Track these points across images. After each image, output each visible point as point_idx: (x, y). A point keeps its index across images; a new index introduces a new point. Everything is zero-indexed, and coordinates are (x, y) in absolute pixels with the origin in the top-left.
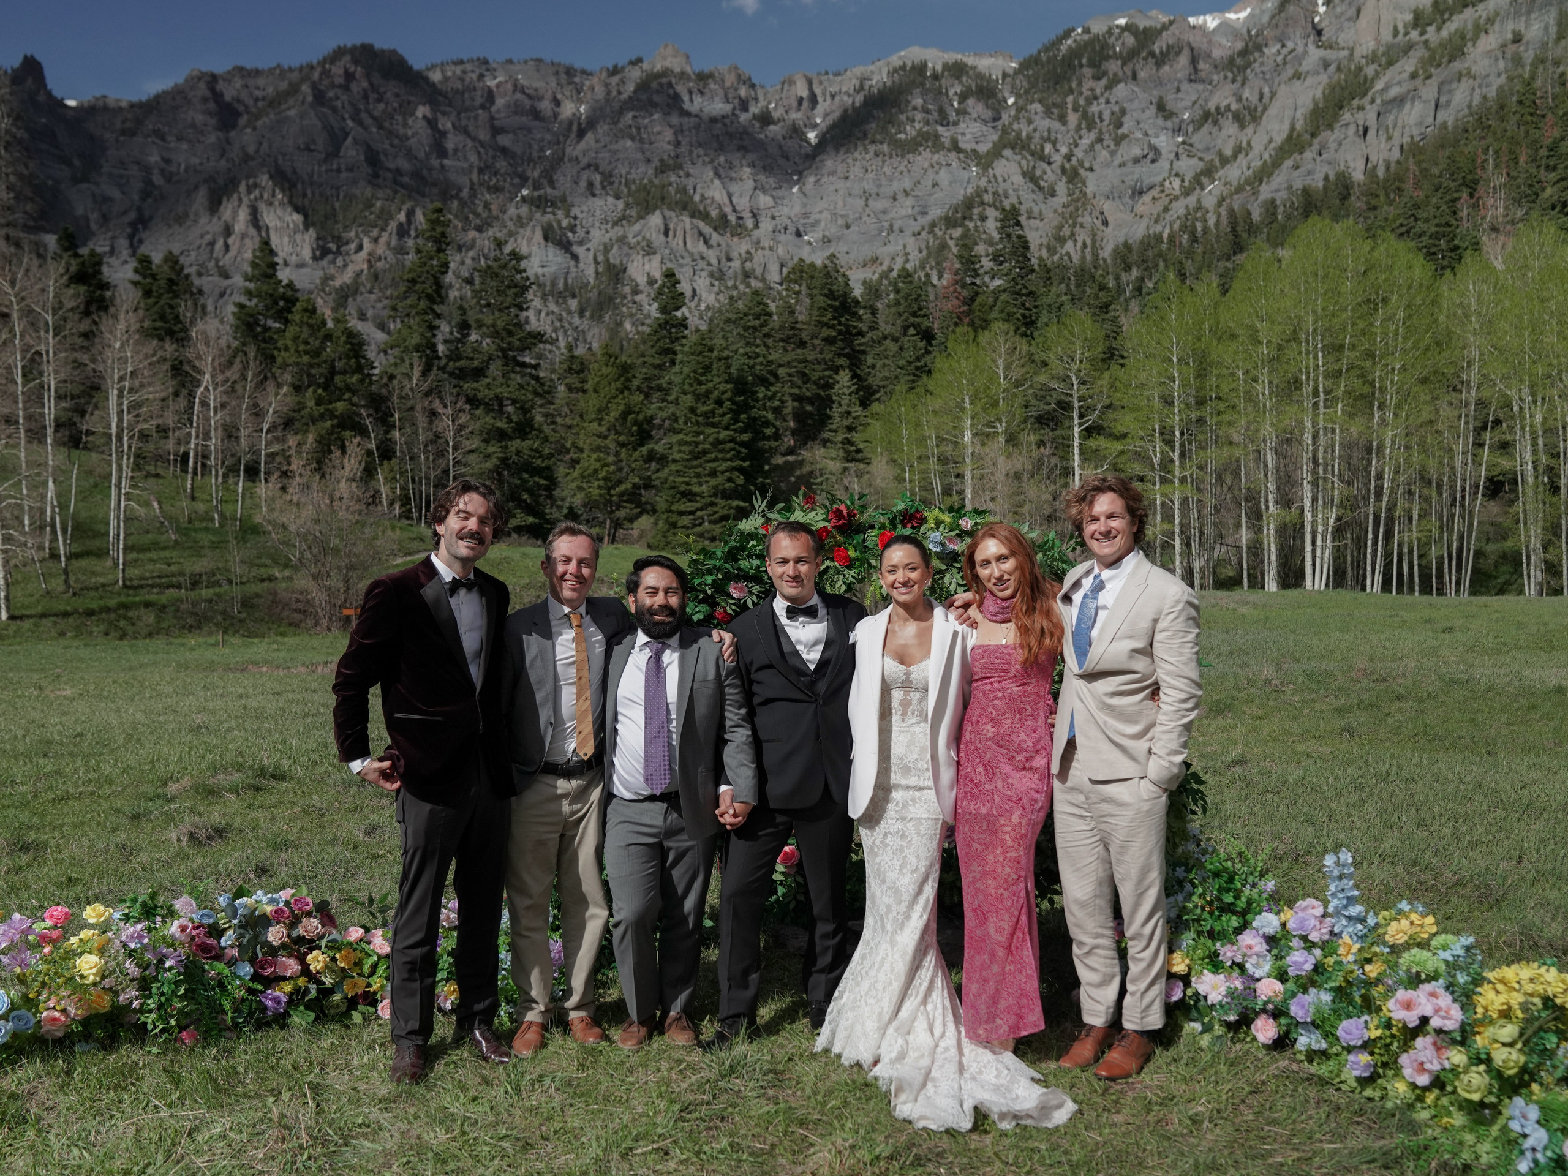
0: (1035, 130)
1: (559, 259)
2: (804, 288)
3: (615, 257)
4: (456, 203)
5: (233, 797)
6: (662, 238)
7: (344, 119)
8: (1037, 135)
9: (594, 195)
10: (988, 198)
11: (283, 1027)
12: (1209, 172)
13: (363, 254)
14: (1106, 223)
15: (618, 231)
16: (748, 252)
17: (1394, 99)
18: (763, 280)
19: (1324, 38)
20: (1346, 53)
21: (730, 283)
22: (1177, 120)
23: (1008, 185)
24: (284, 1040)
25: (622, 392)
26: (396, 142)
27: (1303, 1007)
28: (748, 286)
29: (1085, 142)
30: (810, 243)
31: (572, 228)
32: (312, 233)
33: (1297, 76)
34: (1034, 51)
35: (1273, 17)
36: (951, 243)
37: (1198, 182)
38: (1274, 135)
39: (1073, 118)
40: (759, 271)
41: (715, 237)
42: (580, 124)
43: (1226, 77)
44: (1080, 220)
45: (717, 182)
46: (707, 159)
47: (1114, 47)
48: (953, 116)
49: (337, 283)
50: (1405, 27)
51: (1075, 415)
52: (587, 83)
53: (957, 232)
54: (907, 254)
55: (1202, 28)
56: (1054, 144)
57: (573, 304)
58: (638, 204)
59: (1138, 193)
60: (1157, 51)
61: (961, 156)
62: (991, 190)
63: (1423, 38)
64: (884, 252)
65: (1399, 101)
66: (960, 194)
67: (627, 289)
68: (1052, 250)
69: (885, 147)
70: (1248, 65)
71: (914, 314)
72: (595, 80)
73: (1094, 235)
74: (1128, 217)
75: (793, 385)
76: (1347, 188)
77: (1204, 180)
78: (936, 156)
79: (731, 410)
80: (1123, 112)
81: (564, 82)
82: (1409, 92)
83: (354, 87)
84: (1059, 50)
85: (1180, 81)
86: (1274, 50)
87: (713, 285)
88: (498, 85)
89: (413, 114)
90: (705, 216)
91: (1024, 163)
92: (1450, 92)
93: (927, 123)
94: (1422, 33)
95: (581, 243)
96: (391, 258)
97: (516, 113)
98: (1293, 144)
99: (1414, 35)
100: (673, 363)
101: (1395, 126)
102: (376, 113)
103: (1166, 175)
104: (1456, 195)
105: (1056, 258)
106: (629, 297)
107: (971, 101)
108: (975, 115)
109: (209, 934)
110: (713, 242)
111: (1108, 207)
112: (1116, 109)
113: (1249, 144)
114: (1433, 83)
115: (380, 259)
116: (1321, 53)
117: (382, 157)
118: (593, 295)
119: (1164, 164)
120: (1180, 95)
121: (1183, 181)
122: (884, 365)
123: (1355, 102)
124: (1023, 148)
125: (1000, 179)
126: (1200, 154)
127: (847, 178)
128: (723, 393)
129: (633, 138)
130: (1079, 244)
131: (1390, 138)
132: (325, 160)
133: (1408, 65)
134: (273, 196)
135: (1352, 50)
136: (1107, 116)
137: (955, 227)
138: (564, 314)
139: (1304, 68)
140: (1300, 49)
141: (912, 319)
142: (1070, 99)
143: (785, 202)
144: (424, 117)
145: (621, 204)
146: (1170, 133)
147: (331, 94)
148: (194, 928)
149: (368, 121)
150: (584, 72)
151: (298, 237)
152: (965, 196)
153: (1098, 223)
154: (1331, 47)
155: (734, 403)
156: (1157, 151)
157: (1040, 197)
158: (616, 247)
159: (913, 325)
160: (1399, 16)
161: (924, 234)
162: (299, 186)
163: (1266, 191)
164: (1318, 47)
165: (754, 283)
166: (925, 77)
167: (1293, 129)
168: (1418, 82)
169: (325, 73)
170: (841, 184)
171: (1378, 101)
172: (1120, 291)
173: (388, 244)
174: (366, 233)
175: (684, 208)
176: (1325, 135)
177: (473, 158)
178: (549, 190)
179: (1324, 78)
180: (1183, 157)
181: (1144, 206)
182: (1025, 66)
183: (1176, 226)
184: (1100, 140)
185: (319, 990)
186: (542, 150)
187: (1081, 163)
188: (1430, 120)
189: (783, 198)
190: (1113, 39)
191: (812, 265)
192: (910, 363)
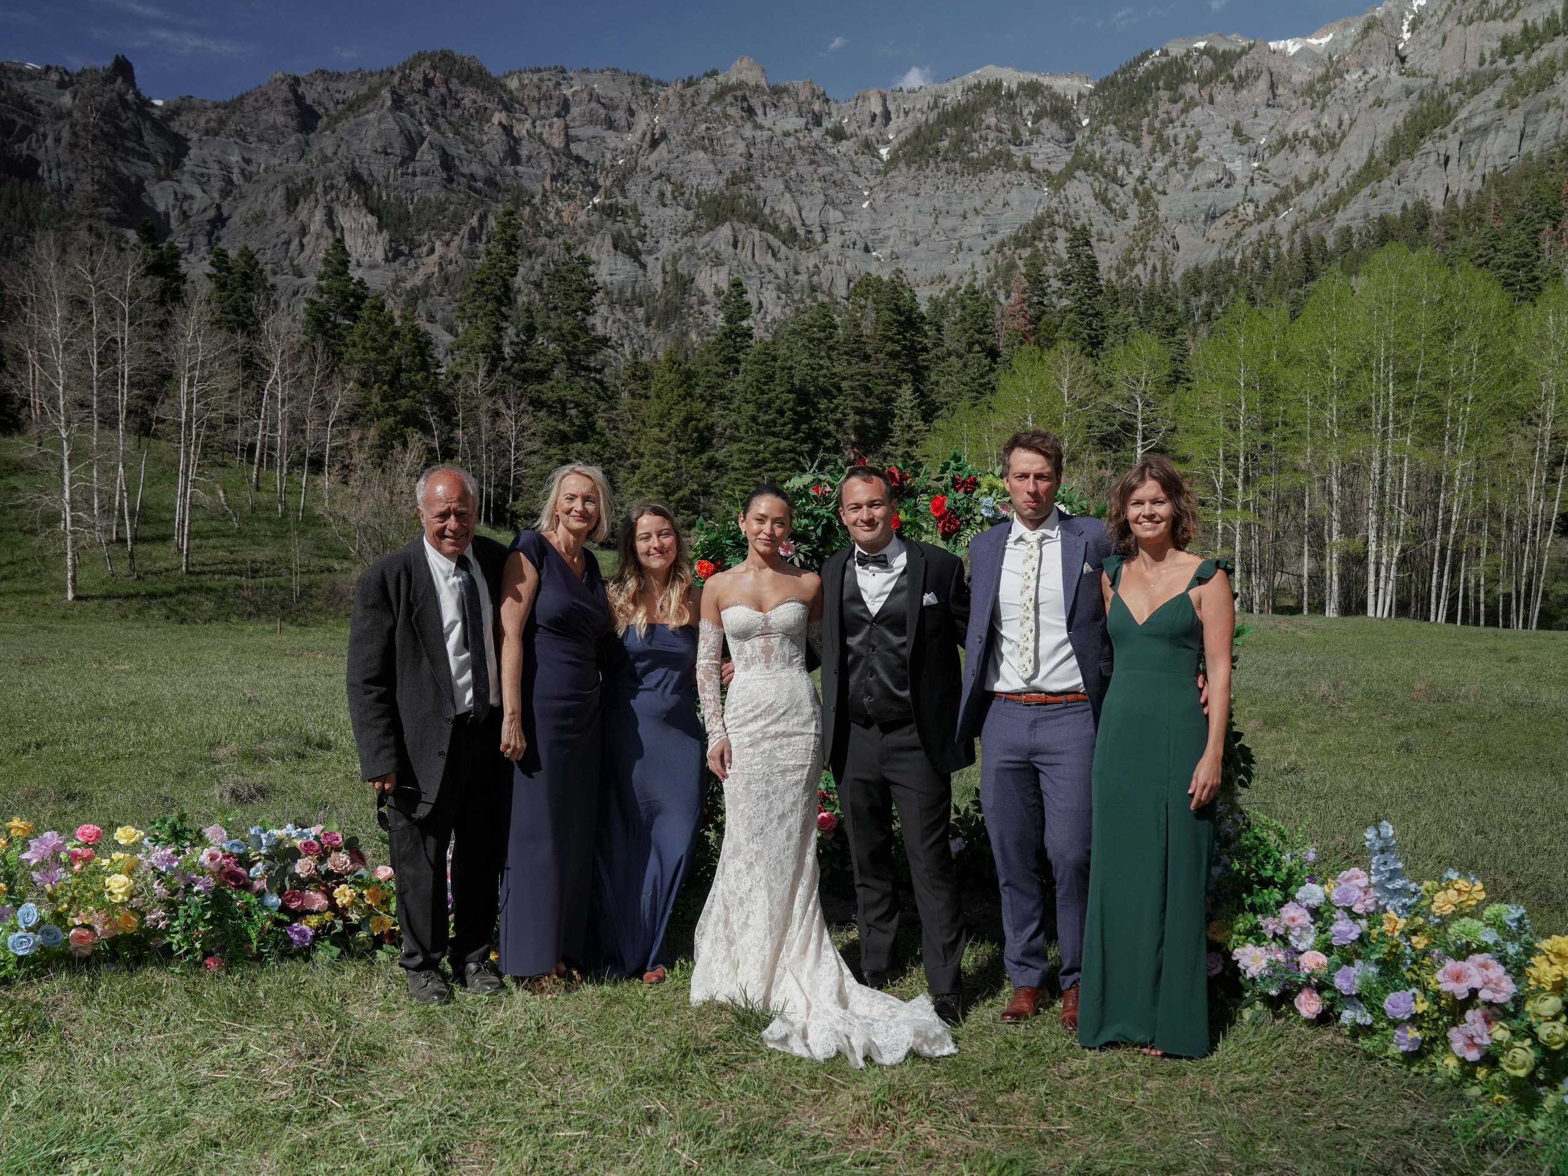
0: (1108, 152)
1: (628, 268)
2: (870, 303)
3: (683, 267)
4: (528, 209)
5: (278, 763)
6: (731, 249)
7: (421, 124)
8: (1111, 157)
9: (665, 205)
10: (1059, 219)
11: (307, 959)
12: (1284, 198)
13: (435, 257)
14: (1177, 247)
15: (688, 241)
16: (816, 266)
17: (1478, 129)
18: (830, 294)
19: (1407, 66)
20: (1430, 80)
21: (797, 297)
22: (1254, 146)
23: (1079, 206)
24: (307, 971)
25: (684, 399)
26: (471, 147)
27: (1348, 979)
28: (815, 300)
29: (1159, 165)
30: (878, 259)
31: (642, 238)
32: (385, 235)
33: (1378, 103)
34: (1111, 73)
35: (1355, 43)
36: (1020, 263)
37: (1272, 208)
38: (1352, 161)
39: (1147, 141)
40: (826, 286)
41: (783, 249)
42: (653, 134)
43: (1305, 103)
44: (1150, 243)
45: (787, 195)
46: (778, 173)
47: (1191, 69)
48: (1026, 136)
49: (408, 285)
50: (1492, 55)
51: (1139, 437)
52: (662, 94)
53: (1026, 252)
54: (976, 273)
55: (1283, 53)
56: (1128, 167)
57: (640, 312)
58: (708, 215)
59: (1212, 217)
60: (1236, 75)
61: (1033, 176)
62: (1062, 211)
63: (1511, 66)
64: (952, 270)
65: (1483, 130)
66: (1030, 215)
67: (694, 300)
68: (1121, 273)
69: (957, 165)
70: (1328, 91)
71: (980, 331)
72: (670, 91)
73: (1165, 259)
74: (1200, 241)
75: (856, 399)
76: (1426, 218)
77: (1279, 206)
78: (1008, 175)
79: (792, 420)
80: (1199, 136)
81: (639, 92)
82: (1493, 121)
83: (432, 92)
84: (1135, 72)
85: (1258, 106)
86: (1355, 76)
87: (779, 298)
88: (573, 95)
89: (489, 120)
90: (775, 230)
91: (1096, 184)
92: (1536, 122)
93: (1000, 142)
94: (1510, 62)
95: (650, 252)
96: (462, 262)
97: (591, 122)
98: (1371, 172)
99: (1501, 63)
100: (737, 372)
101: (1477, 156)
102: (453, 119)
103: (1240, 200)
104: (1539, 226)
105: (1125, 280)
106: (696, 308)
107: (1045, 122)
108: (1048, 136)
109: (239, 863)
110: (781, 255)
111: (1180, 231)
112: (1192, 132)
113: (1326, 171)
114: (1520, 112)
115: (451, 262)
116: (1404, 80)
117: (457, 162)
118: (660, 304)
119: (1238, 189)
120: (1257, 120)
121: (1257, 207)
122: (948, 381)
123: (1437, 131)
124: (1096, 169)
125: (1072, 200)
126: (1275, 180)
127: (917, 195)
128: (785, 403)
129: (705, 150)
130: (1149, 268)
131: (1471, 168)
132: (402, 164)
133: (1494, 93)
134: (349, 197)
135: (1436, 78)
136: (1182, 140)
137: (1024, 247)
138: (631, 322)
139: (1385, 95)
140: (1382, 76)
141: (977, 336)
142: (1145, 122)
143: (855, 217)
144: (500, 123)
145: (691, 215)
146: (1246, 158)
147: (409, 99)
148: (224, 857)
149: (445, 127)
150: (659, 83)
151: (372, 238)
152: (1037, 218)
153: (1169, 247)
154: (1414, 75)
155: (795, 413)
156: (1231, 175)
157: (1111, 219)
158: (684, 258)
159: (978, 342)
160: (1487, 44)
161: (993, 253)
162: (375, 188)
163: (1341, 219)
164: (1401, 74)
165: (821, 298)
166: (1000, 97)
167: (1371, 156)
168: (1504, 111)
169: (405, 78)
170: (911, 201)
171: (1461, 130)
172: (1189, 314)
173: (460, 248)
174: (439, 237)
175: (754, 221)
176: (1404, 163)
177: (547, 165)
178: (620, 199)
179: (1406, 106)
180: (1258, 182)
181: (1218, 230)
182: (1101, 87)
183: (1248, 252)
184: (1174, 164)
185: (345, 926)
186: (614, 158)
187: (1154, 187)
188: (1514, 150)
189: (853, 213)
190: (1191, 61)
191: (879, 279)
192: (973, 380)
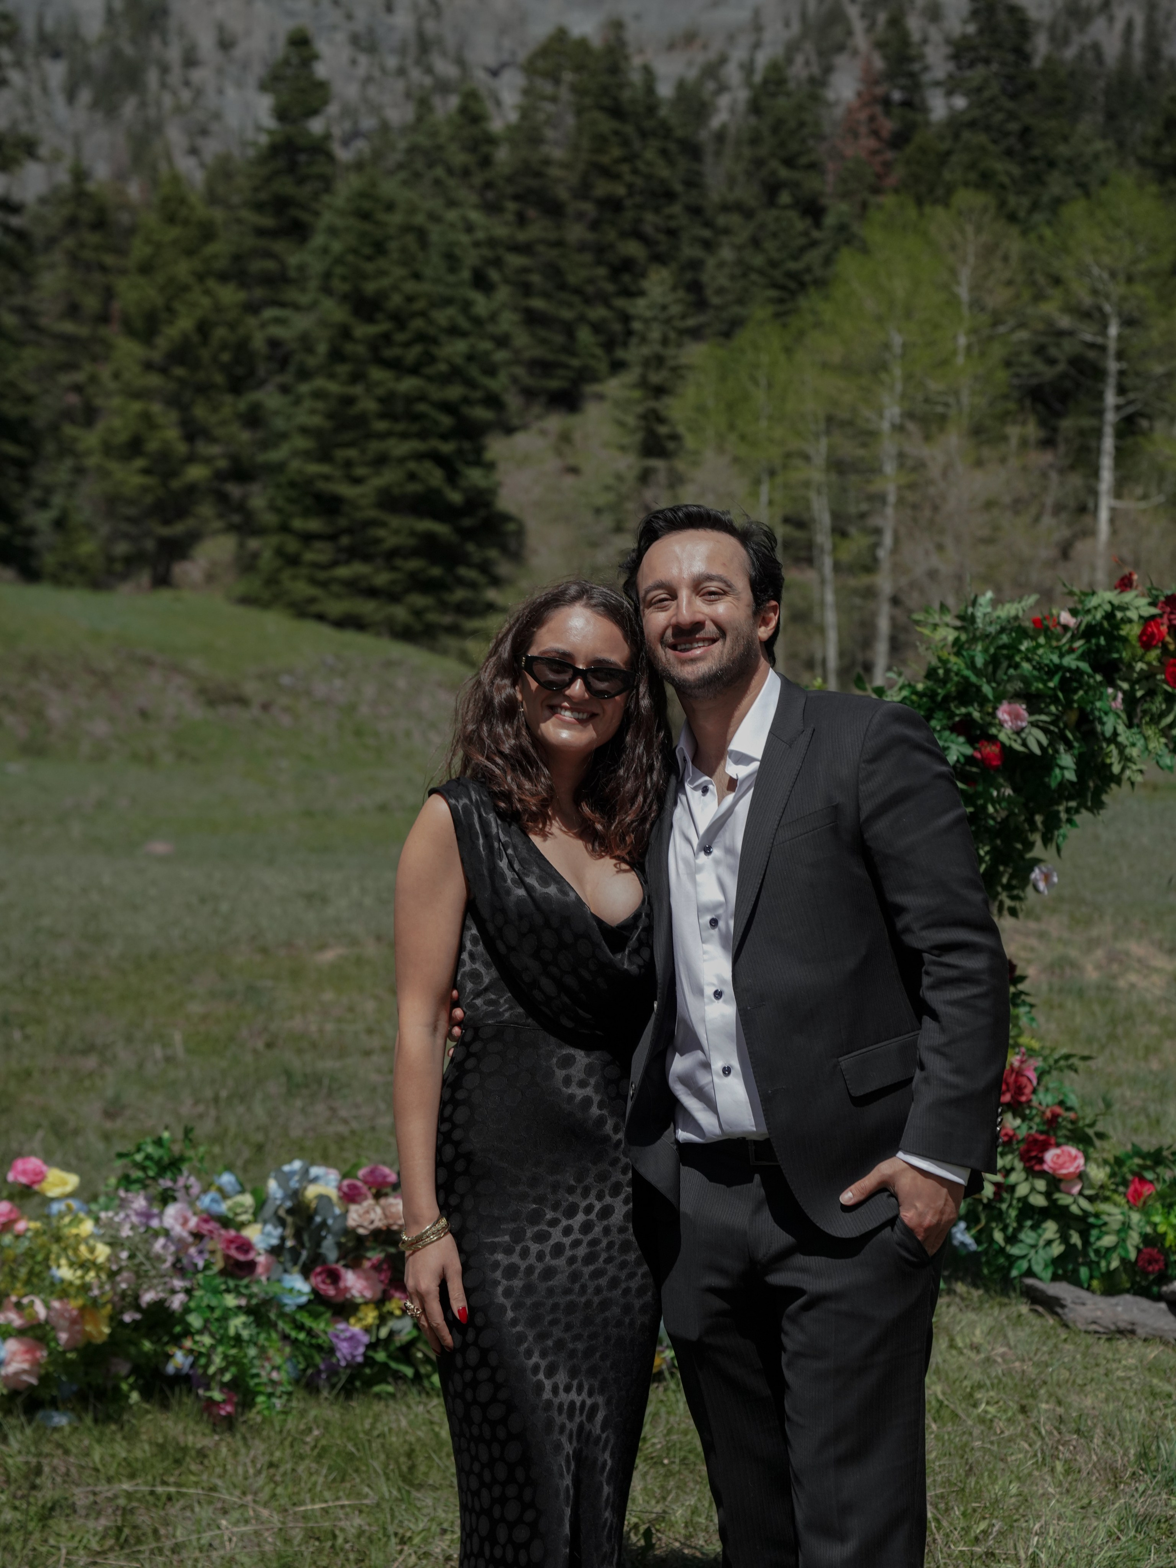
2: (565, 94)
18: (461, 62)
21: (392, 62)
28: (429, 70)
40: (451, 41)
51: (1109, 387)
64: (712, 20)
67: (174, 54)
87: (354, 62)
105: (1071, 54)
118: (97, 58)
130: (1120, 25)
138: (36, 91)
165: (445, 68)
191: (583, 44)
192: (773, 264)
